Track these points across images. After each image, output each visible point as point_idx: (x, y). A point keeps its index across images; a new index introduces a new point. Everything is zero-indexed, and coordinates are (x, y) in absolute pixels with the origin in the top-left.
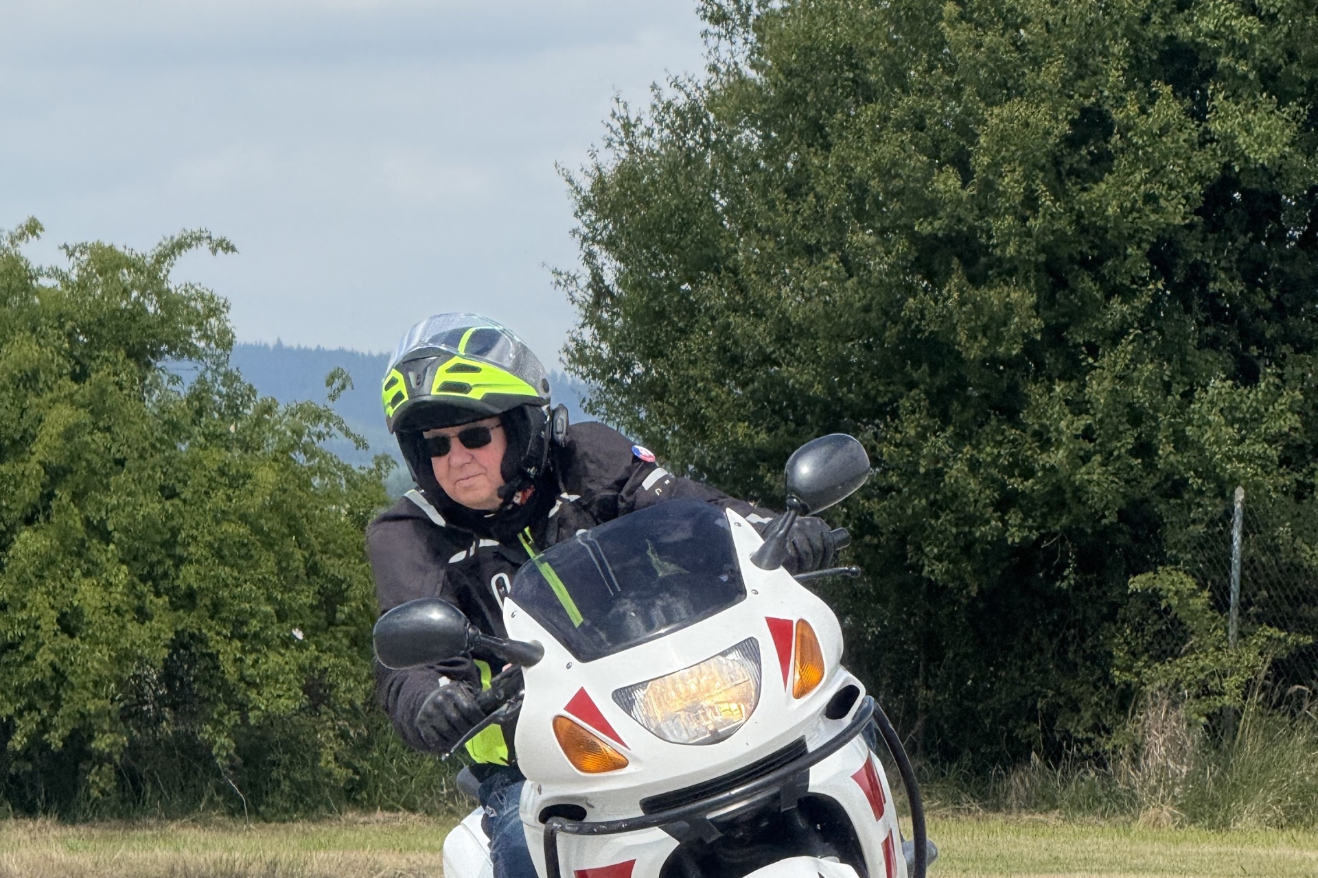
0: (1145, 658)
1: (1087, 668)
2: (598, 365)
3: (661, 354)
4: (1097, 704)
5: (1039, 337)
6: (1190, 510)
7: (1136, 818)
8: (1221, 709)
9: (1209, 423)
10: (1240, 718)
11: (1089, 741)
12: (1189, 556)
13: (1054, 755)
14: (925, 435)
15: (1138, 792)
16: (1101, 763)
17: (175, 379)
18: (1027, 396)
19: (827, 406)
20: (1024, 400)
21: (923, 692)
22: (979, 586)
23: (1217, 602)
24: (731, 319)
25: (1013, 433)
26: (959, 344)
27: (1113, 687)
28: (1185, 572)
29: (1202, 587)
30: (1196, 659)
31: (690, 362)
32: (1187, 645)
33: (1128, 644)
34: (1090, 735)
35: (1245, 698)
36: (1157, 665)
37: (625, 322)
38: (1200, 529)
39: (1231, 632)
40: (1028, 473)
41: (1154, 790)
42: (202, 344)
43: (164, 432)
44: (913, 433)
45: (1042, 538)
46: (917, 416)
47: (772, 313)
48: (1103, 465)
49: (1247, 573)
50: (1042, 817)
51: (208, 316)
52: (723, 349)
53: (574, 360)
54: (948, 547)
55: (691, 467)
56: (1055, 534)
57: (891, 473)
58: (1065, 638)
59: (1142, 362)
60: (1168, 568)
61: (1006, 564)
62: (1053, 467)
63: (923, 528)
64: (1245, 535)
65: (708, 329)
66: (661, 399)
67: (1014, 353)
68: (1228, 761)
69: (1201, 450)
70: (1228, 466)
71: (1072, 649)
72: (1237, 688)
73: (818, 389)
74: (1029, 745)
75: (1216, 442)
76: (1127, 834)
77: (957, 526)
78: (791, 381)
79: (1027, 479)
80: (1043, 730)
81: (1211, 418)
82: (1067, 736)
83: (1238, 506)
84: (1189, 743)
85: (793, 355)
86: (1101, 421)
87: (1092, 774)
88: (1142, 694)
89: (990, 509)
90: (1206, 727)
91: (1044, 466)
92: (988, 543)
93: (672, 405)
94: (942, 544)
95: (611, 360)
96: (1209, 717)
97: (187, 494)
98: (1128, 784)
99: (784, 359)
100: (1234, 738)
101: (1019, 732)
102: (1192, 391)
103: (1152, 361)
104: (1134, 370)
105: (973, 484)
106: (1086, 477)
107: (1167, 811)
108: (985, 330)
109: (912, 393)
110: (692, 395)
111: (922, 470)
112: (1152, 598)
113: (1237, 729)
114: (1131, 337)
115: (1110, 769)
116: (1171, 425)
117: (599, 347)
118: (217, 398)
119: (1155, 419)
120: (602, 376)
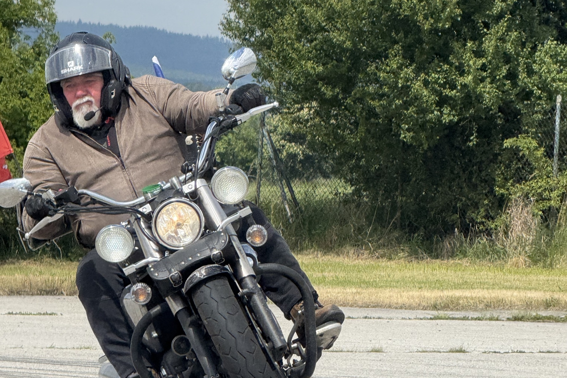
0: (511, 181)
1: (482, 187)
2: (238, 31)
3: (269, 26)
4: (487, 205)
5: (459, 19)
6: (534, 106)
7: (506, 262)
8: (550, 207)
9: (544, 63)
10: (559, 212)
11: (483, 223)
12: (534, 130)
13: (466, 230)
14: (402, 67)
15: (507, 249)
16: (489, 234)
17: (27, 38)
18: (453, 48)
19: (352, 53)
20: (451, 51)
21: (400, 198)
22: (428, 145)
23: (547, 153)
24: (304, 8)
25: (446, 67)
26: (419, 22)
27: (495, 196)
28: (532, 138)
29: (540, 145)
30: (537, 182)
31: (284, 30)
32: (533, 175)
33: (503, 174)
34: (484, 220)
35: (561, 202)
36: (518, 185)
37: (251, 9)
38: (540, 116)
39: (555, 169)
40: (453, 87)
41: (516, 248)
42: (40, 20)
43: (21, 64)
44: (395, 66)
45: (460, 121)
46: (398, 58)
47: (325, 5)
48: (491, 83)
49: (563, 138)
50: (459, 262)
51: (44, 6)
52: (301, 23)
53: (225, 28)
54: (412, 125)
55: (284, 83)
56: (467, 118)
57: (384, 87)
58: (471, 171)
59: (511, 31)
60: (523, 135)
61: (442, 134)
62: (465, 84)
63: (400, 115)
64: (562, 119)
65: (293, 13)
66: (270, 49)
67: (447, 26)
68: (553, 233)
69: (540, 77)
70: (554, 84)
71: (475, 176)
72: (558, 196)
73: (348, 44)
74: (453, 225)
75: (548, 72)
76: (502, 270)
77: (417, 114)
78: (335, 40)
79: (453, 90)
80: (460, 217)
81: (546, 60)
82: (472, 220)
83: (558, 105)
84: (533, 224)
85: (335, 26)
86: (490, 62)
87: (485, 240)
88: (509, 200)
89: (434, 106)
90: (541, 217)
91: (461, 84)
92: (433, 123)
93: (275, 52)
94: (410, 123)
95: (244, 29)
96: (543, 212)
97: (32, 96)
98: (503, 245)
99: (331, 29)
100: (556, 222)
101: (448, 219)
102: (536, 46)
103: (516, 31)
104: (507, 35)
105: (425, 92)
106: (482, 90)
107: (521, 259)
108: (432, 14)
109: (395, 47)
110: (285, 47)
111: (400, 85)
112: (515, 151)
113: (557, 219)
114: (506, 19)
115: (494, 237)
116: (525, 63)
117: (238, 22)
118: (47, 47)
119: (517, 60)
120: (240, 37)
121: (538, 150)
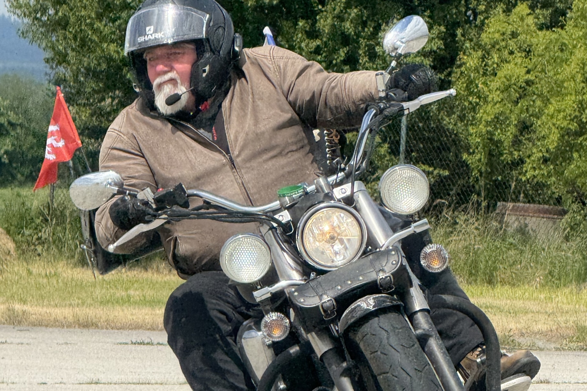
2: (27, 9)
3: (65, 2)
23: (392, 150)
29: (384, 141)
32: (375, 176)
49: (410, 133)
55: (82, 70)
59: (350, 8)
66: (65, 30)
67: (275, 2)
95: (35, 6)
102: (379, 25)
103: (356, 7)
110: (83, 27)
116: (366, 45)
119: (358, 43)
120: (30, 15)
121: (382, 147)
